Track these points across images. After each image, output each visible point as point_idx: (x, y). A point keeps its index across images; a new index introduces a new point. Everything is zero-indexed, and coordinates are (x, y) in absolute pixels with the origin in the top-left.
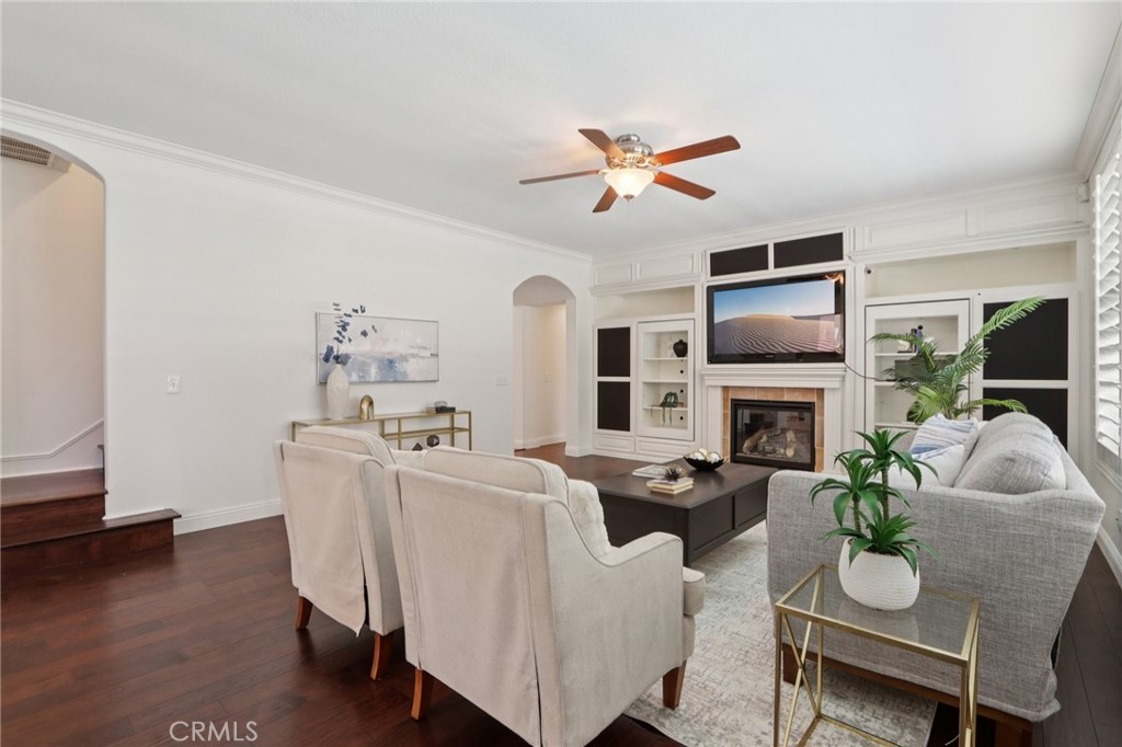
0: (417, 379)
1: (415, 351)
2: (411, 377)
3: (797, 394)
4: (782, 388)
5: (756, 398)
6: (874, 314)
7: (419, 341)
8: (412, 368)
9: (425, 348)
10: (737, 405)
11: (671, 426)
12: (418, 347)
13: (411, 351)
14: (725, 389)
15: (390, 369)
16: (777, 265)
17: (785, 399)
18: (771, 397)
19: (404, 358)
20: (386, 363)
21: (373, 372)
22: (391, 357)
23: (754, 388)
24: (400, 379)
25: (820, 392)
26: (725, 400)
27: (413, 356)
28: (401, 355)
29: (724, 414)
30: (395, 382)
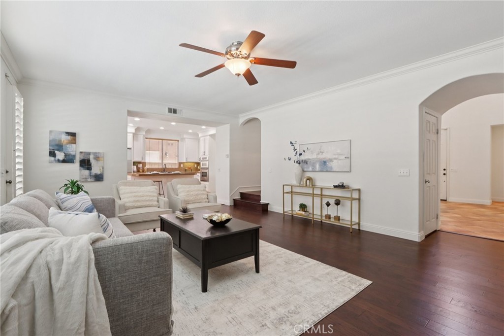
0: (337, 170)
1: (337, 156)
2: (334, 170)
7: (339, 151)
8: (334, 165)
9: (342, 155)
12: (338, 154)
13: (334, 157)
15: (324, 165)
19: (331, 160)
20: (323, 163)
21: (318, 167)
22: (324, 160)
24: (329, 170)
27: (335, 159)
28: (329, 159)
30: (327, 171)
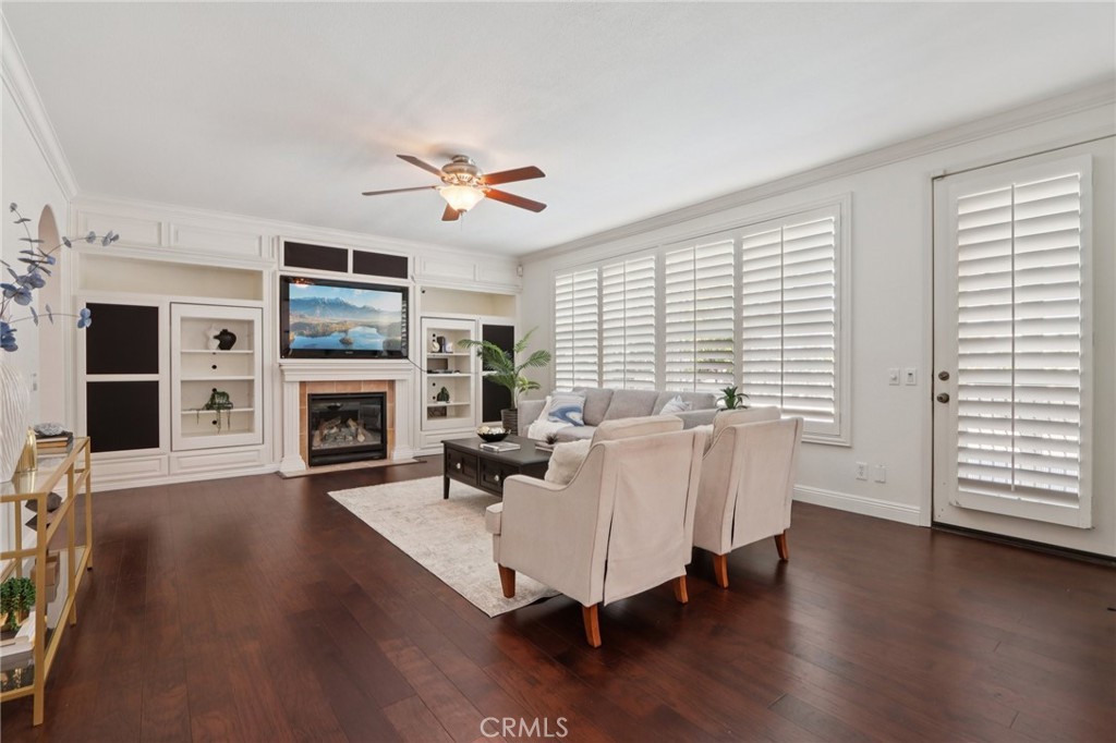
3: (372, 386)
4: (360, 381)
5: (335, 392)
6: (427, 324)
10: (314, 399)
11: (229, 431)
14: (303, 384)
16: (356, 271)
17: (363, 391)
18: (349, 390)
23: (333, 382)
25: (392, 383)
26: (302, 395)
29: (301, 410)
